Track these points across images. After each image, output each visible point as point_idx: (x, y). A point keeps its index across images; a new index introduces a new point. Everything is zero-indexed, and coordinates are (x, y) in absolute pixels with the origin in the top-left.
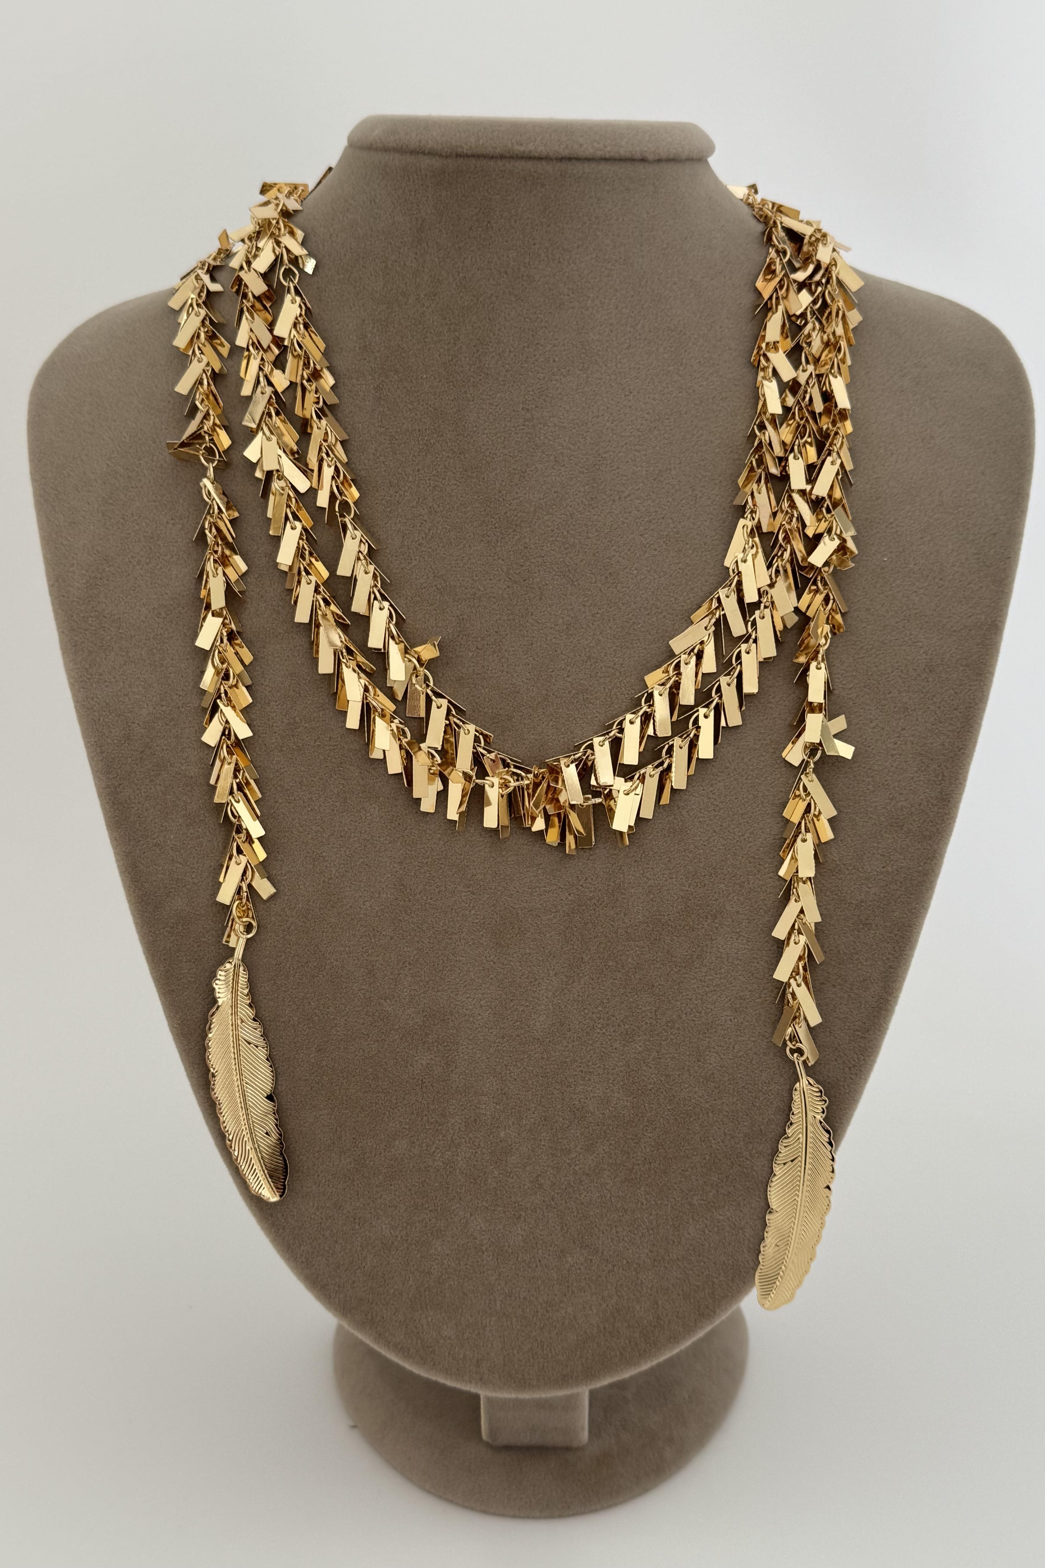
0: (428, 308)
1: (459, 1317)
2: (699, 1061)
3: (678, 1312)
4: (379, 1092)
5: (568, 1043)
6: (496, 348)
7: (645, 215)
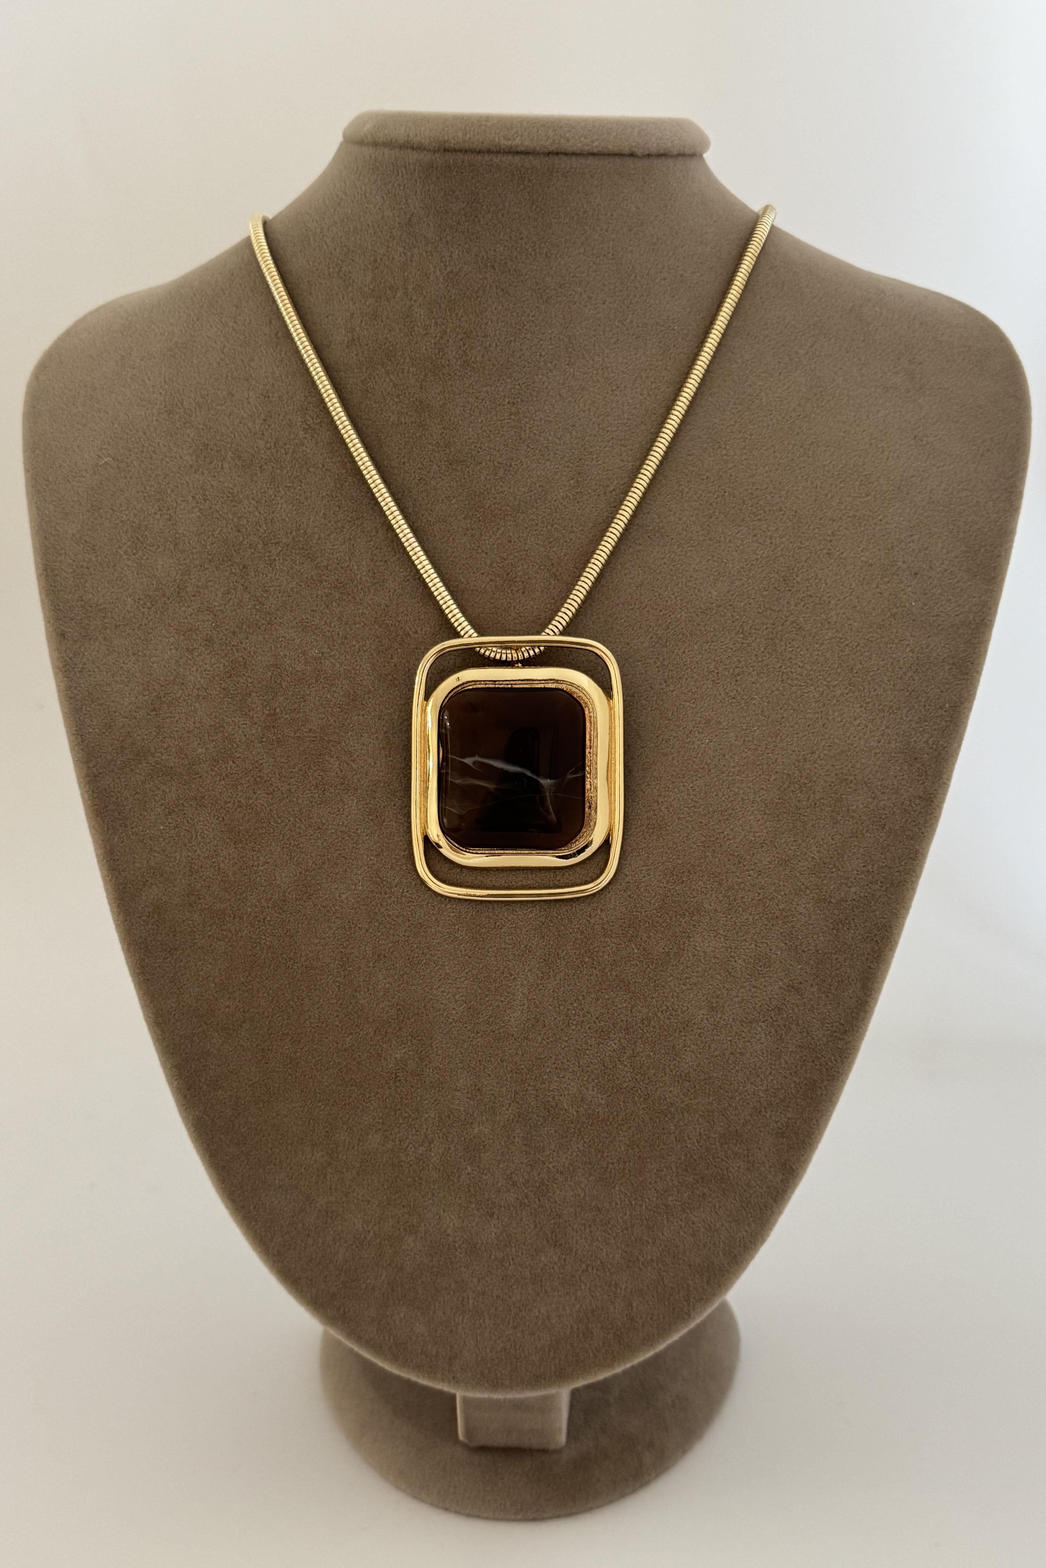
0: (416, 301)
1: (432, 1313)
2: (674, 1060)
3: (653, 1315)
4: (352, 1085)
5: (543, 1039)
6: (482, 342)
7: (634, 209)
